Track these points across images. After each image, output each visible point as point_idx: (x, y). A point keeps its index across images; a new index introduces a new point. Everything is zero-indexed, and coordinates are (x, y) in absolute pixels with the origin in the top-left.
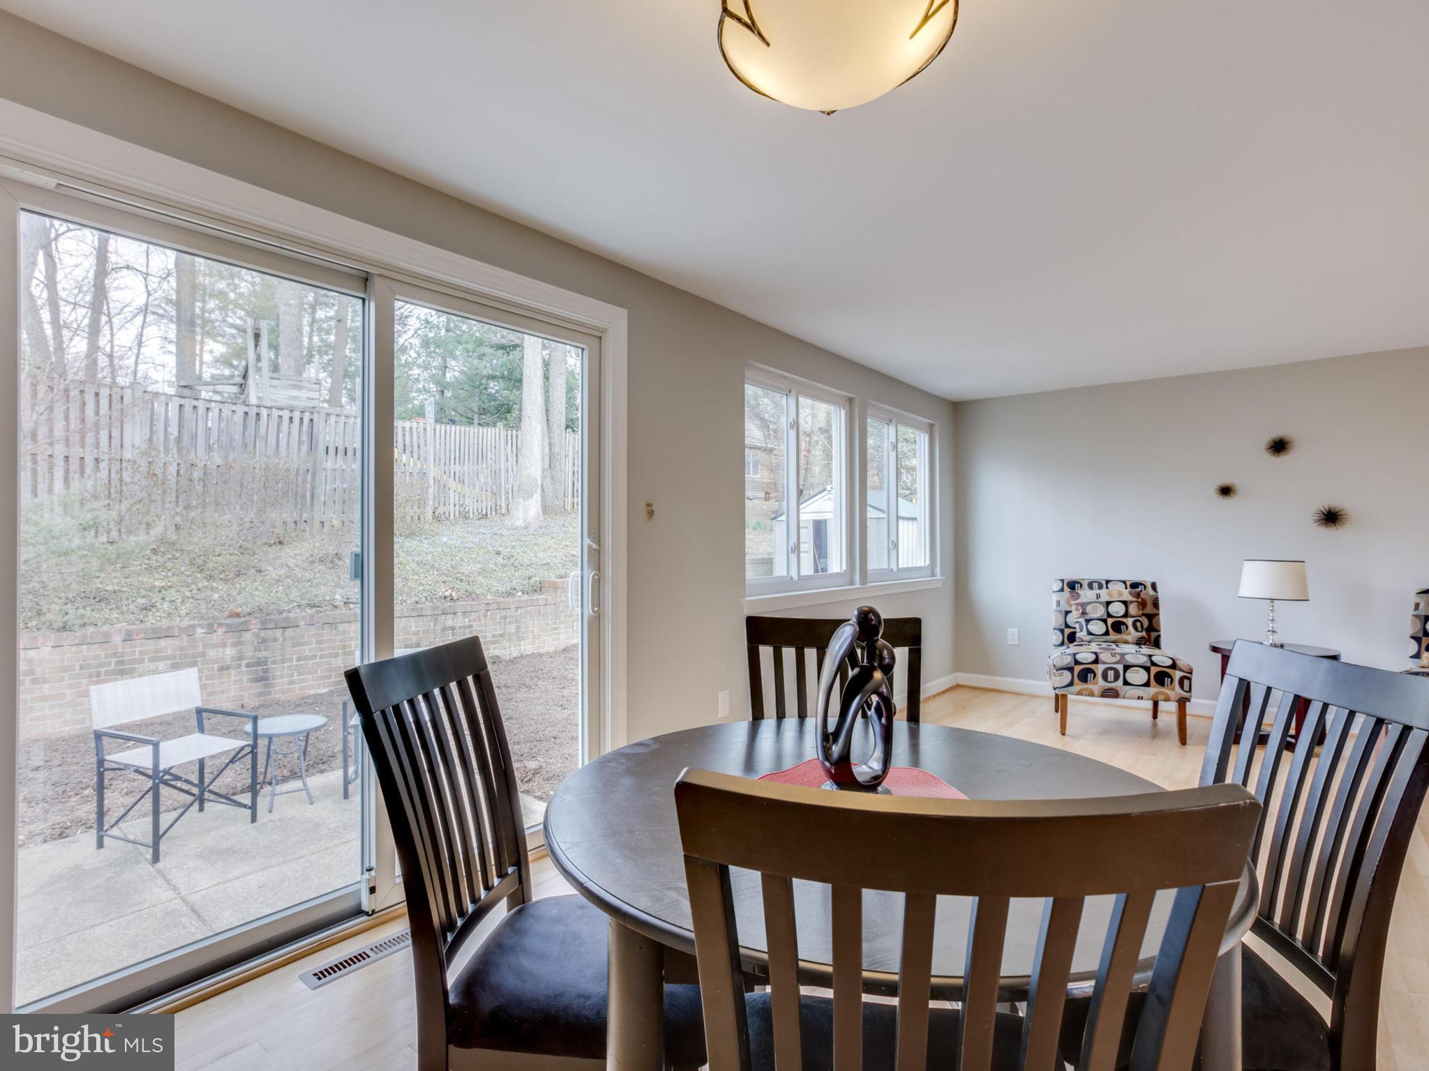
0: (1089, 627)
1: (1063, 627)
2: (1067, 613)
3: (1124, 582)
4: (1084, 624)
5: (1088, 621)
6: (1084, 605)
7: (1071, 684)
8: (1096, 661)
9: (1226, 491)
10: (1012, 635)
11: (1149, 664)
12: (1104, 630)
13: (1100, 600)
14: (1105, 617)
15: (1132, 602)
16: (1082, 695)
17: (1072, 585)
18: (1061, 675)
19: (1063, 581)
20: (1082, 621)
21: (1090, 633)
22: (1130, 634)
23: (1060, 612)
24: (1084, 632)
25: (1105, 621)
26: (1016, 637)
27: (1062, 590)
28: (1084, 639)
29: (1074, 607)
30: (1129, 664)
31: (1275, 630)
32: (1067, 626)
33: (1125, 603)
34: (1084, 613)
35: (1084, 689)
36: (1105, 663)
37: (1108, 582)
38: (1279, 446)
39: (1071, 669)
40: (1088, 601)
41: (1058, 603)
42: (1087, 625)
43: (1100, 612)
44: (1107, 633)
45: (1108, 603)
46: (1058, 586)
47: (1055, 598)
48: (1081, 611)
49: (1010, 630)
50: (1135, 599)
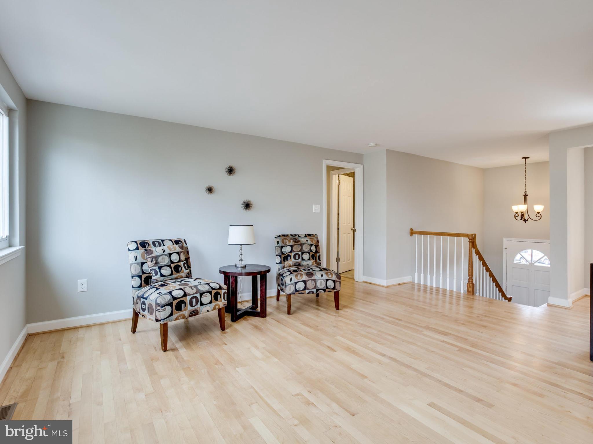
0: (162, 271)
1: (141, 274)
2: (143, 264)
3: (171, 240)
4: (158, 270)
5: (160, 268)
6: (156, 258)
7: (171, 314)
8: (185, 295)
9: (210, 190)
10: (81, 285)
11: (211, 290)
12: (170, 272)
13: (165, 253)
14: (170, 264)
15: (181, 252)
16: (178, 319)
17: (143, 244)
18: (165, 310)
19: (136, 242)
20: (156, 268)
21: (162, 275)
22: (183, 272)
23: (138, 264)
24: (159, 275)
25: (170, 266)
26: (85, 285)
27: (137, 249)
28: (159, 280)
29: (149, 260)
30: (202, 292)
31: (242, 259)
32: (143, 273)
33: (178, 253)
34: (157, 263)
35: (179, 316)
36: (190, 295)
37: (163, 241)
38: (231, 171)
39: (171, 304)
40: (159, 254)
41: (136, 258)
42: (160, 271)
43: (167, 261)
44: (172, 274)
45: (170, 255)
46: (133, 246)
47: (132, 254)
48: (155, 262)
49: (79, 281)
50: (182, 250)
